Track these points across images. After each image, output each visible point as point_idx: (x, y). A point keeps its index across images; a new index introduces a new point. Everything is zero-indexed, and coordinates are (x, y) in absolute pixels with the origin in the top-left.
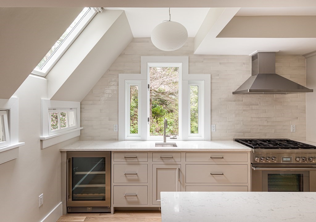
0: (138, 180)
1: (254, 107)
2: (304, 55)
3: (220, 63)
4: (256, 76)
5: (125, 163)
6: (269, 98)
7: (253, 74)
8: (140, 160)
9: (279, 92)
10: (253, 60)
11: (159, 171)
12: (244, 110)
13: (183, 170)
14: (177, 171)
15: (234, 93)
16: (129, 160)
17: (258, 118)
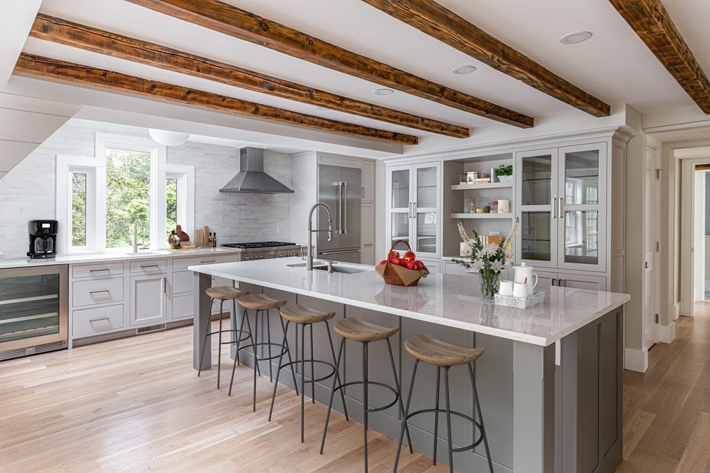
0: (110, 299)
1: (242, 207)
2: (289, 154)
3: (206, 154)
4: (246, 173)
5: (91, 278)
6: (257, 197)
7: (242, 170)
8: (112, 272)
9: (267, 192)
10: (241, 154)
11: (138, 285)
12: (232, 211)
13: (169, 280)
14: (162, 281)
15: (221, 191)
16: (96, 274)
17: (247, 219)
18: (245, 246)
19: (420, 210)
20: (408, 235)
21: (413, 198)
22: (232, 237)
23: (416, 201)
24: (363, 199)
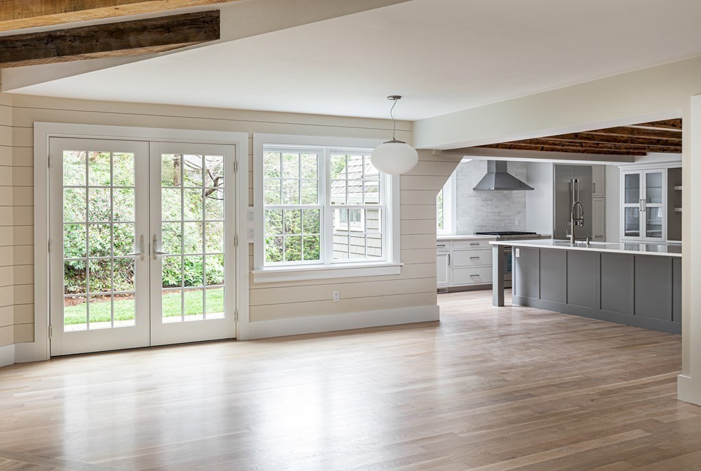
12: (482, 206)
15: (474, 189)
17: (493, 213)
18: (499, 233)
19: (649, 205)
20: (639, 230)
21: (643, 195)
22: (482, 227)
23: (645, 198)
24: (593, 194)
